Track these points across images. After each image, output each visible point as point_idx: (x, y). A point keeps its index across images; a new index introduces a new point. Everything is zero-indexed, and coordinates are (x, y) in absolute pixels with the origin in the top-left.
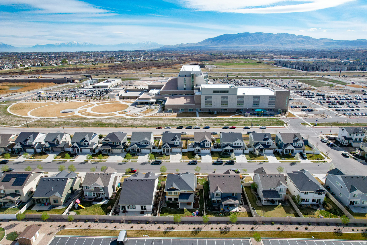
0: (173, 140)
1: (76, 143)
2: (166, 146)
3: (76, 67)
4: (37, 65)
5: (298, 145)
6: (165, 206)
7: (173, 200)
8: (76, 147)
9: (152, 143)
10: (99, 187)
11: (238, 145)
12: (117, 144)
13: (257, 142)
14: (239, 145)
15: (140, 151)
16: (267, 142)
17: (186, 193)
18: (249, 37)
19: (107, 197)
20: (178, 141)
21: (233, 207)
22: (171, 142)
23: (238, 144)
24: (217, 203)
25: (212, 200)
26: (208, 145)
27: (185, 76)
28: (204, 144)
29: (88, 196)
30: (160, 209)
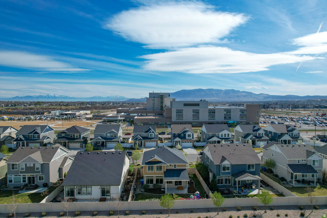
0: (147, 132)
1: (22, 135)
2: (138, 138)
3: (48, 107)
4: (10, 105)
5: (293, 136)
6: (142, 191)
7: (155, 182)
8: (21, 140)
9: (120, 137)
10: (34, 164)
11: (225, 136)
12: (75, 137)
13: (247, 132)
14: (227, 137)
15: (105, 144)
16: (258, 133)
17: (175, 168)
18: (202, 92)
19: (46, 184)
20: (153, 132)
21: (251, 190)
22: (145, 135)
23: (225, 134)
24: (224, 184)
25: (217, 178)
26: (190, 136)
27: (154, 97)
28: (185, 135)
29: (13, 182)
30: (133, 196)
